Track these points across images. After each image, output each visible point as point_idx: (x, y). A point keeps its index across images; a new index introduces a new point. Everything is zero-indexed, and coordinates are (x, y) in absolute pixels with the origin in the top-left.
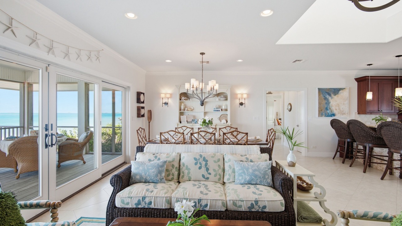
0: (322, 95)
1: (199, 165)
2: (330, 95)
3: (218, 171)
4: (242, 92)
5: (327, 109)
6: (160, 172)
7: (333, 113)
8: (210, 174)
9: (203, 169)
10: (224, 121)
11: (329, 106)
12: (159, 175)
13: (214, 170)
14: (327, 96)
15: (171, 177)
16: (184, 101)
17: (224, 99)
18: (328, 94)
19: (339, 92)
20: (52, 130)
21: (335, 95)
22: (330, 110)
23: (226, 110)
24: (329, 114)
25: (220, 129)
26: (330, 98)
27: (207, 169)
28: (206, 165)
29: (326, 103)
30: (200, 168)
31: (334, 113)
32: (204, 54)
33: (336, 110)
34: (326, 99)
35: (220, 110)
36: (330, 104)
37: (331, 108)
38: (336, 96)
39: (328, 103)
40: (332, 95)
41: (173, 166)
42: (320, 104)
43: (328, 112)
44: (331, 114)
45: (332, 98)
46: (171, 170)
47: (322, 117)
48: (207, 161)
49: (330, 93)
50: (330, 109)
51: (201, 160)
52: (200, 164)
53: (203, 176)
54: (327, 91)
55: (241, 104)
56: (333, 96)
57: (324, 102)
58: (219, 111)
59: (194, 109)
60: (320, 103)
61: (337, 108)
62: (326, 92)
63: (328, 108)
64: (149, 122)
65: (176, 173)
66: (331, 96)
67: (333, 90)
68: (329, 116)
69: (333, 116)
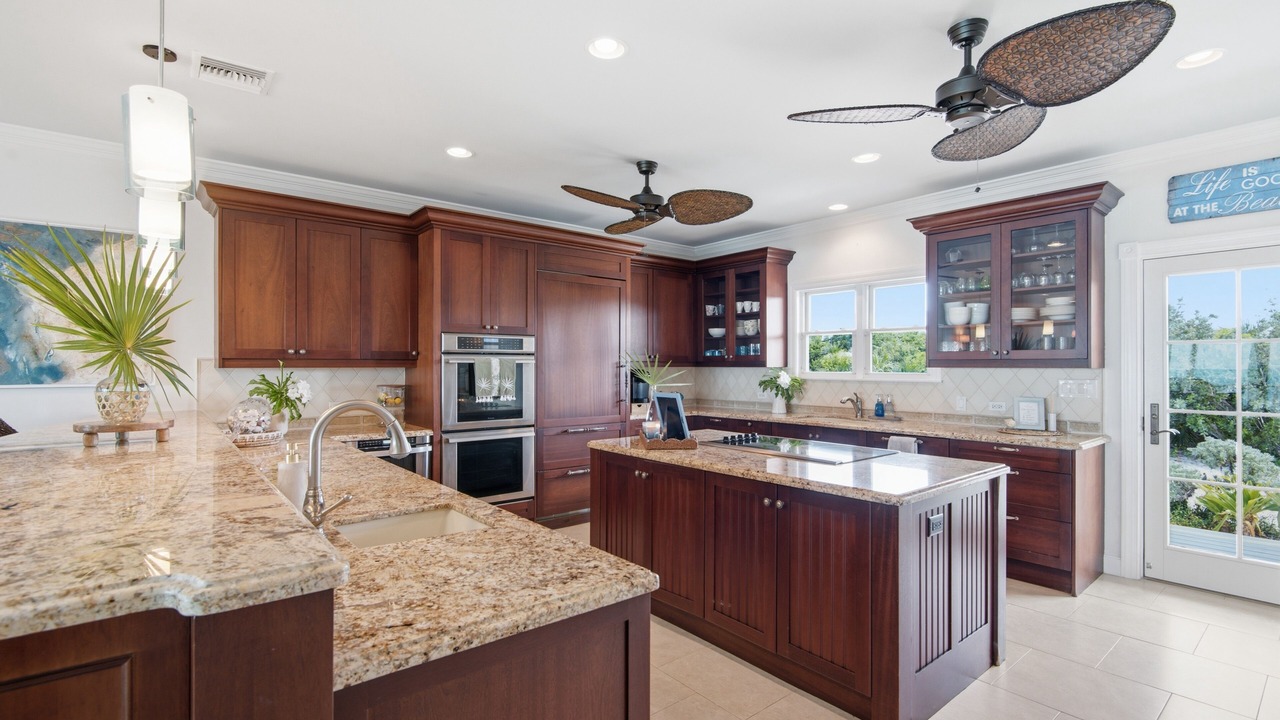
7: (46, 363)
11: (15, 325)
21: (64, 266)
22: (25, 349)
24: (21, 366)
31: (55, 362)
37: (33, 333)
39: (8, 304)
43: (11, 354)
44: (33, 365)
50: (25, 337)
63: (11, 336)
67: (44, 236)
68: (21, 378)
69: (49, 380)
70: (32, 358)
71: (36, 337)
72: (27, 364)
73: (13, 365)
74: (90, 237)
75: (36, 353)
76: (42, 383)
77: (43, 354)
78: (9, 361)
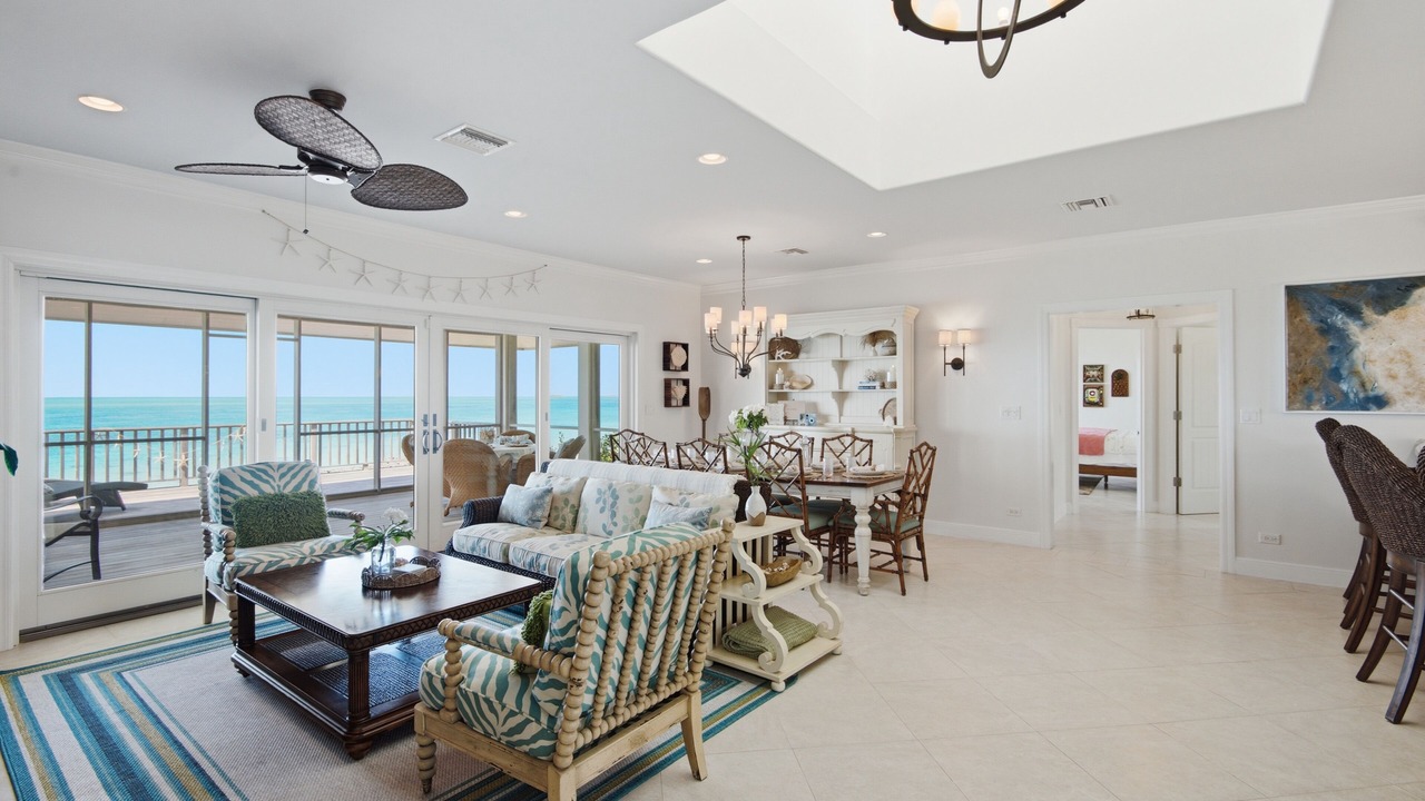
0: (1307, 317)
1: (601, 504)
2: (1354, 313)
3: (632, 520)
4: (955, 325)
5: (1336, 375)
6: (534, 508)
7: (1371, 394)
8: (615, 524)
9: (607, 513)
10: (889, 419)
11: (1347, 364)
12: (530, 512)
13: (625, 518)
14: (1339, 319)
15: (559, 522)
16: (783, 360)
17: (887, 350)
18: (1342, 310)
19: (1407, 298)
20: (435, 424)
21: (1385, 312)
22: (1355, 382)
23: (894, 385)
24: (1352, 396)
25: (824, 441)
26: (1353, 327)
27: (614, 515)
28: (613, 505)
29: (1332, 349)
30: (602, 510)
31: (1379, 392)
32: (749, 238)
33: (1393, 377)
34: (1327, 330)
35: (877, 384)
36: (1357, 354)
37: (1360, 368)
38: (1392, 314)
39: (1342, 345)
40: (1368, 313)
41: (566, 502)
42: (1298, 355)
43: (1344, 387)
44: (1361, 395)
45: (1365, 325)
46: (563, 508)
47: (1309, 408)
48: (617, 498)
49: (1352, 301)
50: (1355, 373)
51: (609, 493)
52: (605, 502)
53: (604, 527)
54: (1337, 297)
55: (958, 364)
56: (1375, 316)
57: (1319, 344)
58: (874, 387)
59: (812, 384)
60: (1294, 352)
61: (1400, 370)
62: (1333, 302)
63: (1344, 372)
64: (704, 421)
65: (570, 517)
66: (1360, 319)
67: (1369, 289)
68: (1352, 406)
69: (1374, 408)
70: (1360, 390)
71: (1363, 372)
72: (1356, 395)
73: (1346, 395)
74: (1408, 283)
75: (1363, 385)
76: (1368, 410)
77: (1369, 386)
78: (1342, 392)
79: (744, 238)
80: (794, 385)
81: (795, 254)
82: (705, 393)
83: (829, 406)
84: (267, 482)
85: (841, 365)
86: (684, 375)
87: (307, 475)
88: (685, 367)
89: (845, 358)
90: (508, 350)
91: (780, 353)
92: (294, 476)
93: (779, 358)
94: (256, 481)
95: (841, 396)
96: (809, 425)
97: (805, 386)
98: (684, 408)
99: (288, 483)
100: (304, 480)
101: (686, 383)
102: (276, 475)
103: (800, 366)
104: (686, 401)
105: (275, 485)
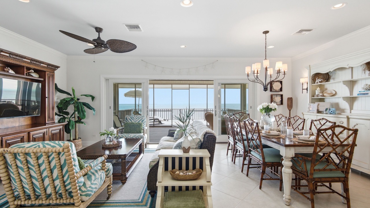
32: (269, 32)
59: (336, 94)
64: (290, 110)
79: (266, 32)
80: (325, 95)
81: (304, 32)
82: (290, 100)
83: (344, 105)
84: (133, 120)
85: (351, 84)
86: (281, 93)
87: (142, 119)
88: (281, 90)
89: (355, 78)
90: (243, 87)
91: (318, 80)
92: (139, 119)
93: (317, 83)
94: (131, 119)
95: (351, 100)
96: (331, 114)
97: (332, 95)
98: (281, 105)
99: (137, 120)
100: (141, 120)
101: (282, 96)
102: (135, 119)
103: (330, 86)
104: (282, 103)
105: (134, 120)
